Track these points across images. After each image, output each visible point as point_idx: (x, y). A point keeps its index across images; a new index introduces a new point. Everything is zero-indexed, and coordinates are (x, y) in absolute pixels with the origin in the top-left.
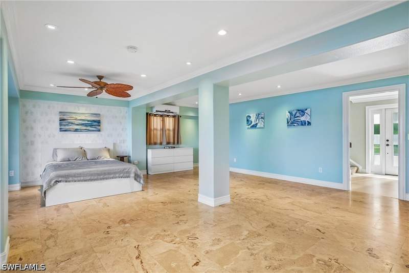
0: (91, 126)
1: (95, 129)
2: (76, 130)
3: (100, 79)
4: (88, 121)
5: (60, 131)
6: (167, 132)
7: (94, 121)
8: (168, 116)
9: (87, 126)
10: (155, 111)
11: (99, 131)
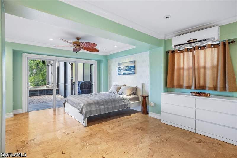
0: (130, 70)
1: (132, 72)
2: (124, 74)
3: (78, 40)
4: (129, 67)
5: (118, 74)
6: (202, 71)
7: (131, 67)
8: (203, 47)
9: (128, 71)
10: (173, 47)
11: (135, 73)
